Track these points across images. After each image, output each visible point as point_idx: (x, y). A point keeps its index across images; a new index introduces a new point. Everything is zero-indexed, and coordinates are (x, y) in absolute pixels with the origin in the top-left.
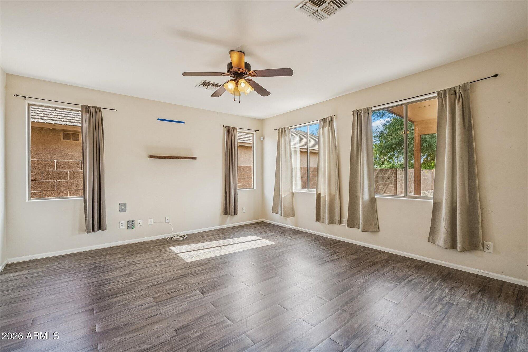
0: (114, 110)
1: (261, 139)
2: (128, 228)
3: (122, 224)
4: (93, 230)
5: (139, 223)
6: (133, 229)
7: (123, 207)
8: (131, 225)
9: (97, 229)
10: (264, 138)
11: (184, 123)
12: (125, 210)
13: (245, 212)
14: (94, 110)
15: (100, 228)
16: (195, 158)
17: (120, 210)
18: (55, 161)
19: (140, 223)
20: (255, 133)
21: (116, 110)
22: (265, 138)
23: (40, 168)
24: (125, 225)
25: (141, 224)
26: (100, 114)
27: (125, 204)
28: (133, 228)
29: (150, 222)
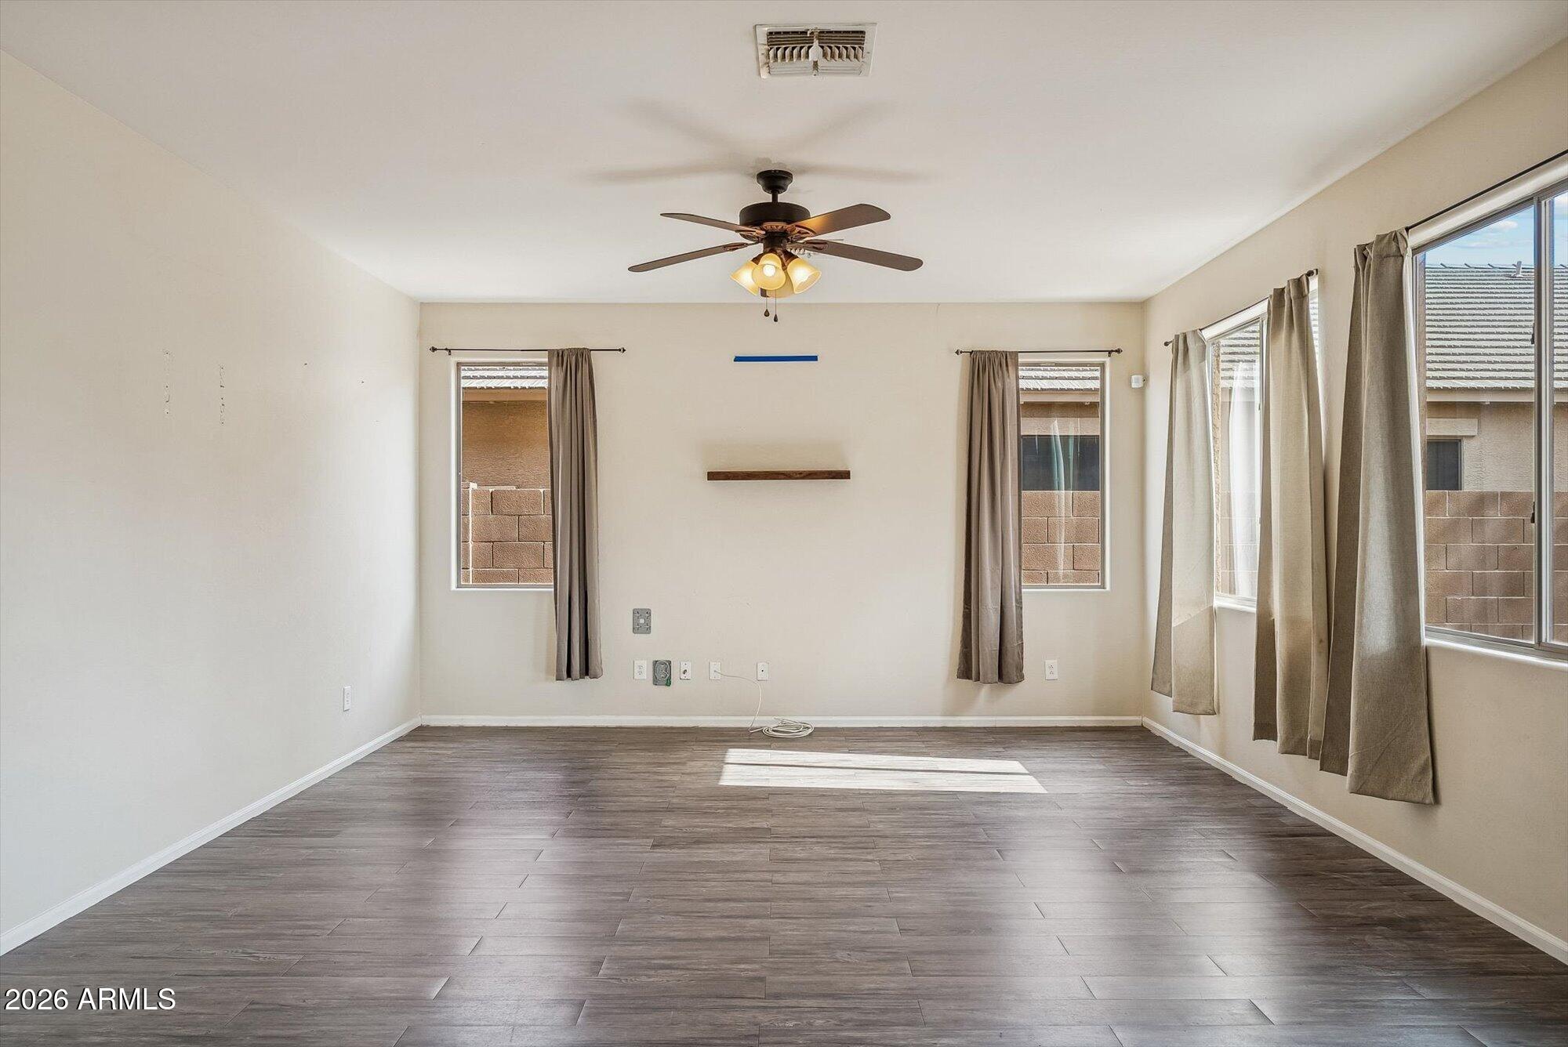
0: (620, 350)
1: (1134, 385)
2: (656, 682)
3: (640, 667)
4: (569, 675)
5: (683, 670)
6: (666, 685)
7: (642, 621)
8: (662, 673)
9: (578, 673)
10: (1145, 380)
11: (815, 358)
12: (648, 630)
13: (1056, 676)
14: (574, 357)
15: (586, 671)
16: (845, 475)
17: (637, 629)
18: (542, 490)
19: (685, 672)
20: (1107, 360)
21: (624, 350)
22: (1148, 377)
23: (513, 511)
24: (646, 674)
25: (688, 675)
26: (586, 367)
27: (648, 612)
28: (668, 683)
29: (712, 671)
